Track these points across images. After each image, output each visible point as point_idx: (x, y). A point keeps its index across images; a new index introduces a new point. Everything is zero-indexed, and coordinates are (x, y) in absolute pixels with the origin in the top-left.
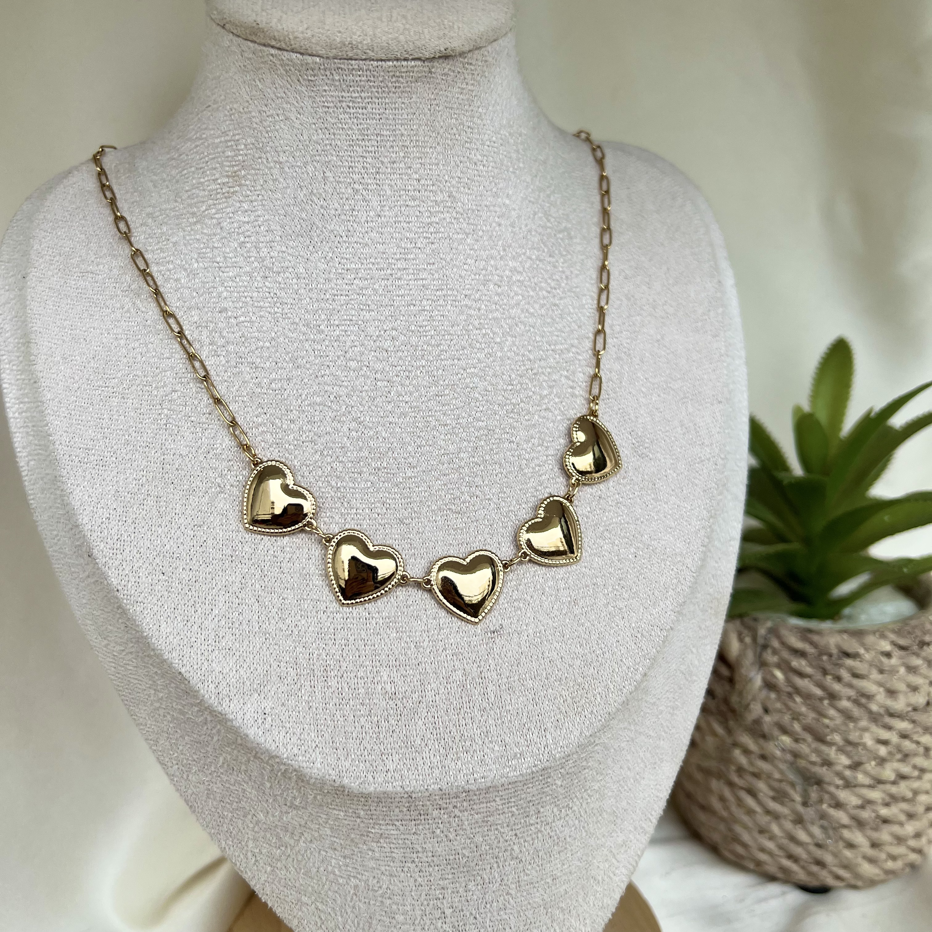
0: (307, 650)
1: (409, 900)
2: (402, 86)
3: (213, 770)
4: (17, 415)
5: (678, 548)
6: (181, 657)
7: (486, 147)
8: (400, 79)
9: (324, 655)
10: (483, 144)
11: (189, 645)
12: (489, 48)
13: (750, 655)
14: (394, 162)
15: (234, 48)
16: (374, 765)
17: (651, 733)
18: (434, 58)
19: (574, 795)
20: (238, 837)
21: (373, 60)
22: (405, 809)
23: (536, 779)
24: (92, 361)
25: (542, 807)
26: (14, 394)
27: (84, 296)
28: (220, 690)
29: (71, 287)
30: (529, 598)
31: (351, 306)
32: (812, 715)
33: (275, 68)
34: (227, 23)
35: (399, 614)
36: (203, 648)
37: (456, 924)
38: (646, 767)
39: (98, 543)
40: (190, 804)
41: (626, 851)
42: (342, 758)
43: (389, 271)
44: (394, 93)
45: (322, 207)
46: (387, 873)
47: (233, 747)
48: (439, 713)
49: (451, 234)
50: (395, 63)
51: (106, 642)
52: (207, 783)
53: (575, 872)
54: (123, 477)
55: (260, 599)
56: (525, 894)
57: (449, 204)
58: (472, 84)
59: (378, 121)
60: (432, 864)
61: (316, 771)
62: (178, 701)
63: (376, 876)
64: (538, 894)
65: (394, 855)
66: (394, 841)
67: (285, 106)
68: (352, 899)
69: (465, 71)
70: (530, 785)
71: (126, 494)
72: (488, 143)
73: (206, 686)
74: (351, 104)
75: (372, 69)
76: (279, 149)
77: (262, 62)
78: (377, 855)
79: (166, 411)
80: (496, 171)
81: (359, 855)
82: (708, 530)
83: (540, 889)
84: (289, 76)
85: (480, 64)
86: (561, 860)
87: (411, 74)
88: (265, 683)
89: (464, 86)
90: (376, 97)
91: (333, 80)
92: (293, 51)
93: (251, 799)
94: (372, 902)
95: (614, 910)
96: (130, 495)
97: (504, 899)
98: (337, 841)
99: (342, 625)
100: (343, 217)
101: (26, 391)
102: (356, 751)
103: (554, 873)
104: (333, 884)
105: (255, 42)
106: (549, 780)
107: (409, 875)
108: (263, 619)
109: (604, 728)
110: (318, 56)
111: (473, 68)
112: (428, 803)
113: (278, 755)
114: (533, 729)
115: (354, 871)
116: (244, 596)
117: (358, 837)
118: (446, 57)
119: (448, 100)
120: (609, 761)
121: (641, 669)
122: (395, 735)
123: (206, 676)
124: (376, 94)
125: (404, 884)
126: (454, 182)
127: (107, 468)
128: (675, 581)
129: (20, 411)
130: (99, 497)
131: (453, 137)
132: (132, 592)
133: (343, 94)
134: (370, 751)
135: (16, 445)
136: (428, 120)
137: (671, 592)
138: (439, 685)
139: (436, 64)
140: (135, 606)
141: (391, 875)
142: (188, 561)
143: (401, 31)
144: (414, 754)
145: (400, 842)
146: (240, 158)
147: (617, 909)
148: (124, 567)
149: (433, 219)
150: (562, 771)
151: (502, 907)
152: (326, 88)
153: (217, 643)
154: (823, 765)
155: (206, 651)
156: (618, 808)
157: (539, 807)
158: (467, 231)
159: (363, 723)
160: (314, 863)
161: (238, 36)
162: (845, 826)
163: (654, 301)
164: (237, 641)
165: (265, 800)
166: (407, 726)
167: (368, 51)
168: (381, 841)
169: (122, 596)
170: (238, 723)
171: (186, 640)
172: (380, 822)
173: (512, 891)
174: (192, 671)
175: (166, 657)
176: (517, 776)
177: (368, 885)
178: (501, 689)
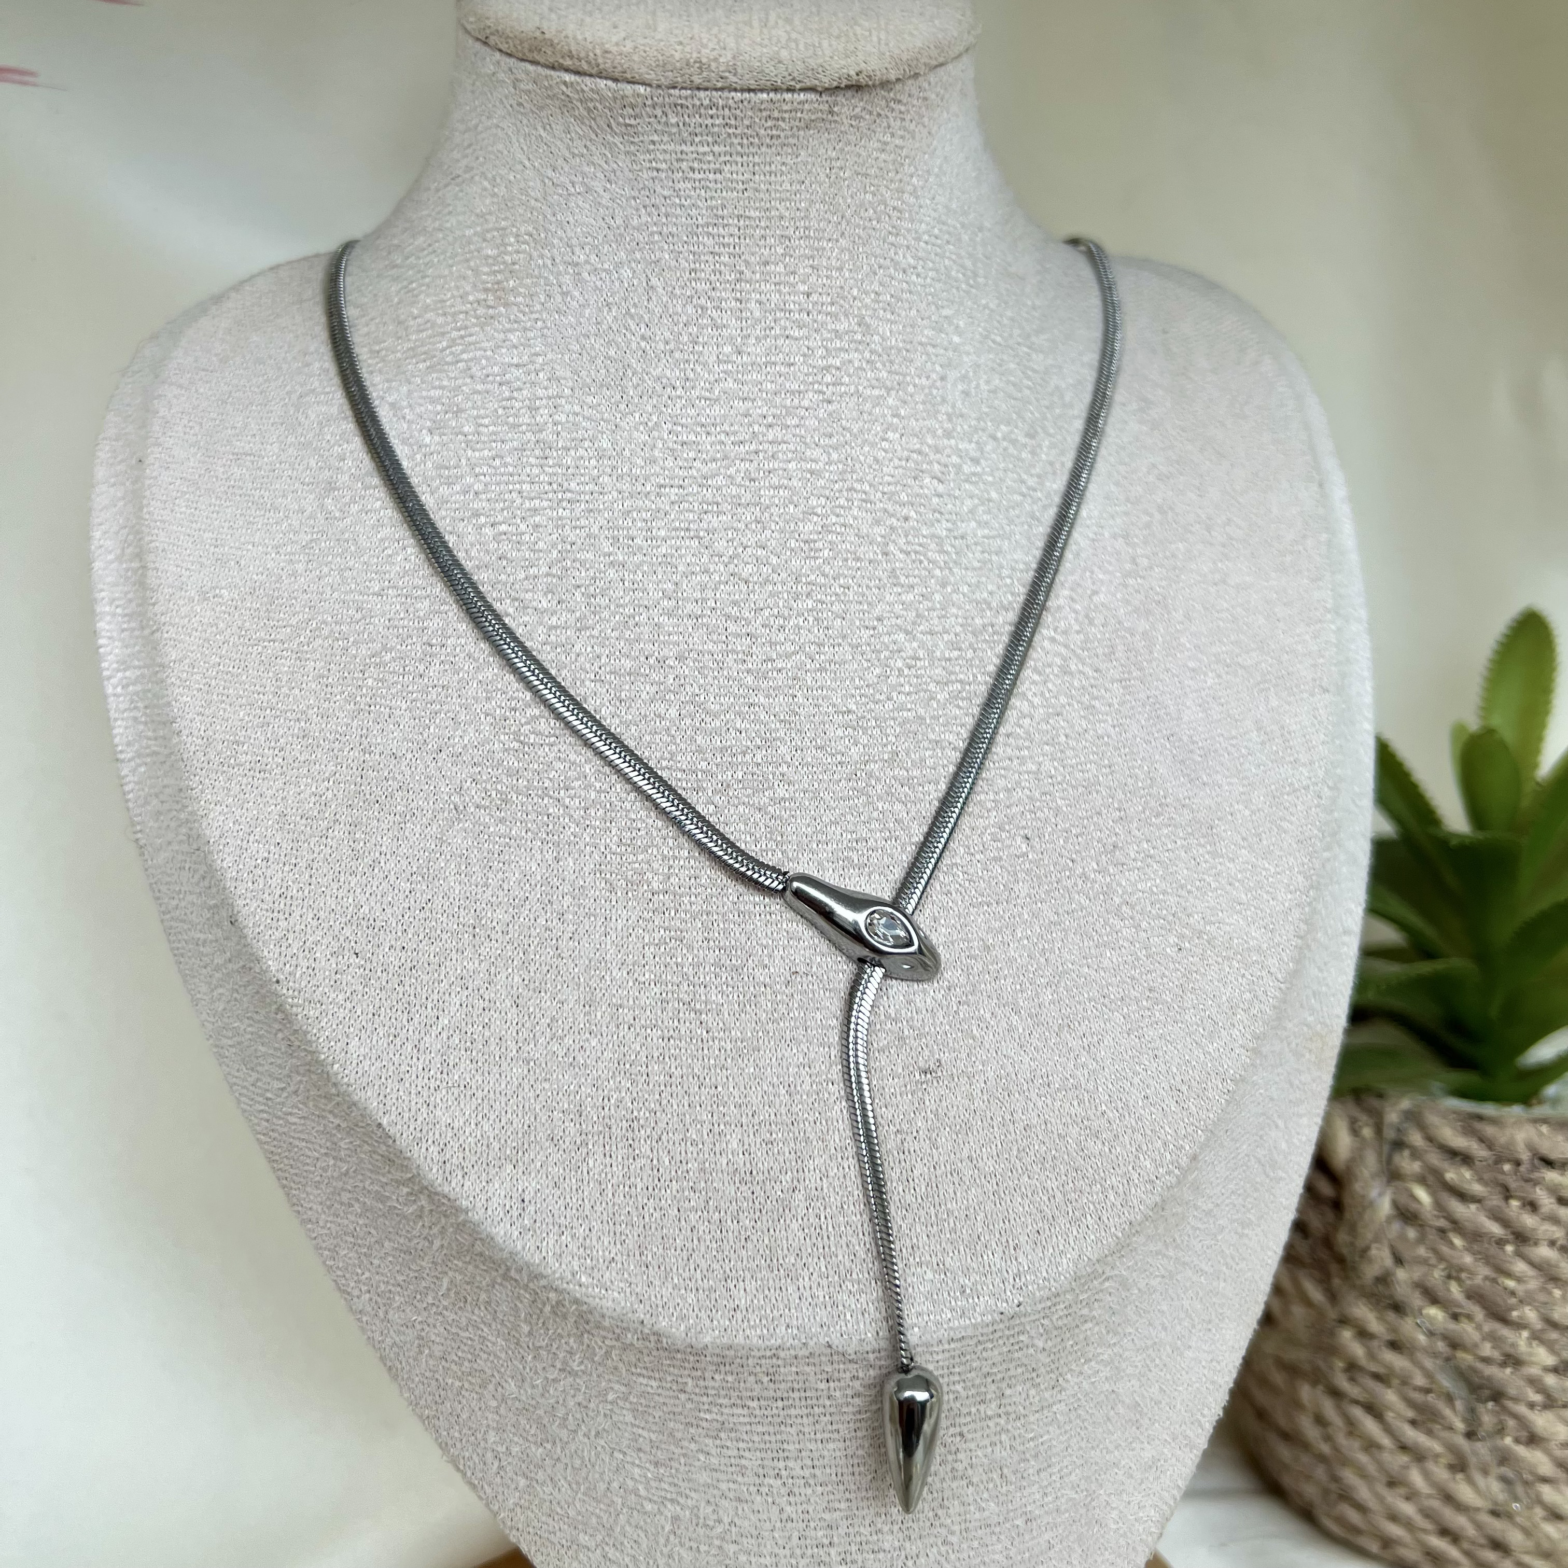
0: (600, 1091)
1: (770, 1545)
2: (782, 135)
3: (431, 1301)
4: (119, 690)
5: (1253, 938)
6: (381, 1097)
7: (922, 244)
8: (780, 123)
9: (628, 1100)
10: (918, 239)
11: (396, 1078)
12: (932, 78)
13: (1371, 1161)
14: (766, 263)
15: (501, 76)
16: (713, 1296)
17: (1203, 1266)
18: (837, 88)
19: (1066, 1369)
20: (470, 1424)
21: (735, 90)
22: (766, 1379)
23: (999, 1334)
24: (249, 598)
25: (1010, 1386)
26: (116, 656)
27: (239, 492)
28: (448, 1156)
29: (217, 477)
30: (988, 1015)
31: (686, 505)
32: (1484, 1271)
33: (570, 105)
34: (492, 34)
35: (760, 1034)
36: (420, 1082)
38: (1193, 1326)
39: (248, 901)
40: (389, 1364)
41: (1159, 1478)
42: (657, 1283)
43: (753, 447)
44: (770, 146)
45: (643, 338)
46: (731, 1495)
47: (468, 1259)
48: (828, 1210)
49: (861, 388)
50: (772, 95)
51: (255, 1075)
52: (418, 1327)
53: (1067, 1511)
54: (293, 790)
55: (522, 1001)
56: (975, 1544)
57: (859, 337)
58: (902, 137)
59: (740, 194)
60: (812, 1482)
61: (610, 1303)
62: (373, 1176)
63: (712, 1500)
64: (999, 1547)
65: (743, 1462)
66: (745, 1437)
67: (586, 169)
68: (668, 1540)
69: (889, 114)
70: (990, 1345)
71: (298, 818)
72: (926, 237)
73: (424, 1150)
74: (696, 165)
75: (733, 105)
76: (574, 241)
77: (549, 97)
78: (714, 1461)
79: (370, 682)
80: (938, 286)
81: (682, 1461)
82: (1307, 909)
83: (1002, 1537)
84: (594, 119)
85: (915, 102)
86: (1041, 1487)
87: (799, 115)
88: (526, 1146)
89: (887, 138)
90: (738, 153)
91: (666, 124)
92: (600, 75)
93: (495, 1356)
94: (703, 1548)
96: (304, 821)
97: (939, 1553)
98: (645, 1433)
99: (661, 1050)
100: (677, 355)
101: (137, 648)
102: (681, 1271)
103: (1029, 1508)
104: (635, 1513)
105: (537, 63)
106: (1022, 1338)
107: (770, 1500)
108: (526, 1035)
109: (1122, 1248)
110: (643, 84)
111: (903, 108)
112: (808, 1369)
113: (545, 1273)
114: (994, 1245)
115: (672, 1489)
116: (493, 995)
117: (682, 1427)
118: (858, 87)
119: (861, 160)
120: (1130, 1310)
121: (1187, 1148)
122: (750, 1245)
123: (424, 1131)
124: (739, 148)
125: (761, 1516)
126: (868, 301)
127: (267, 775)
128: (1248, 996)
129: (124, 681)
130: (253, 823)
131: (868, 224)
132: (303, 984)
133: (684, 147)
134: (705, 1272)
135: (117, 740)
136: (825, 194)
137: (1241, 1015)
138: (828, 1161)
139: (840, 99)
140: (307, 1008)
141: (739, 1500)
142: (399, 934)
143: (783, 41)
144: (783, 1281)
145: (756, 1438)
146: (507, 258)
148: (290, 941)
149: (831, 361)
150: (1046, 1322)
152: (656, 138)
153: (445, 1075)
154: (1504, 1364)
155: (426, 1089)
156: (1143, 1398)
157: (1004, 1385)
158: (888, 383)
159: (694, 1223)
160: (602, 1474)
161: (510, 55)
162: (1545, 1480)
163: (1209, 519)
164: (480, 1072)
165: (519, 1357)
166: (772, 1230)
167: (727, 74)
168: (722, 1435)
169: (285, 991)
170: (477, 1216)
171: (392, 1068)
172: (721, 1401)
173: (954, 1539)
174: (400, 1123)
175: (356, 1098)
176: (965, 1328)
177: (698, 1517)
178: (939, 1172)
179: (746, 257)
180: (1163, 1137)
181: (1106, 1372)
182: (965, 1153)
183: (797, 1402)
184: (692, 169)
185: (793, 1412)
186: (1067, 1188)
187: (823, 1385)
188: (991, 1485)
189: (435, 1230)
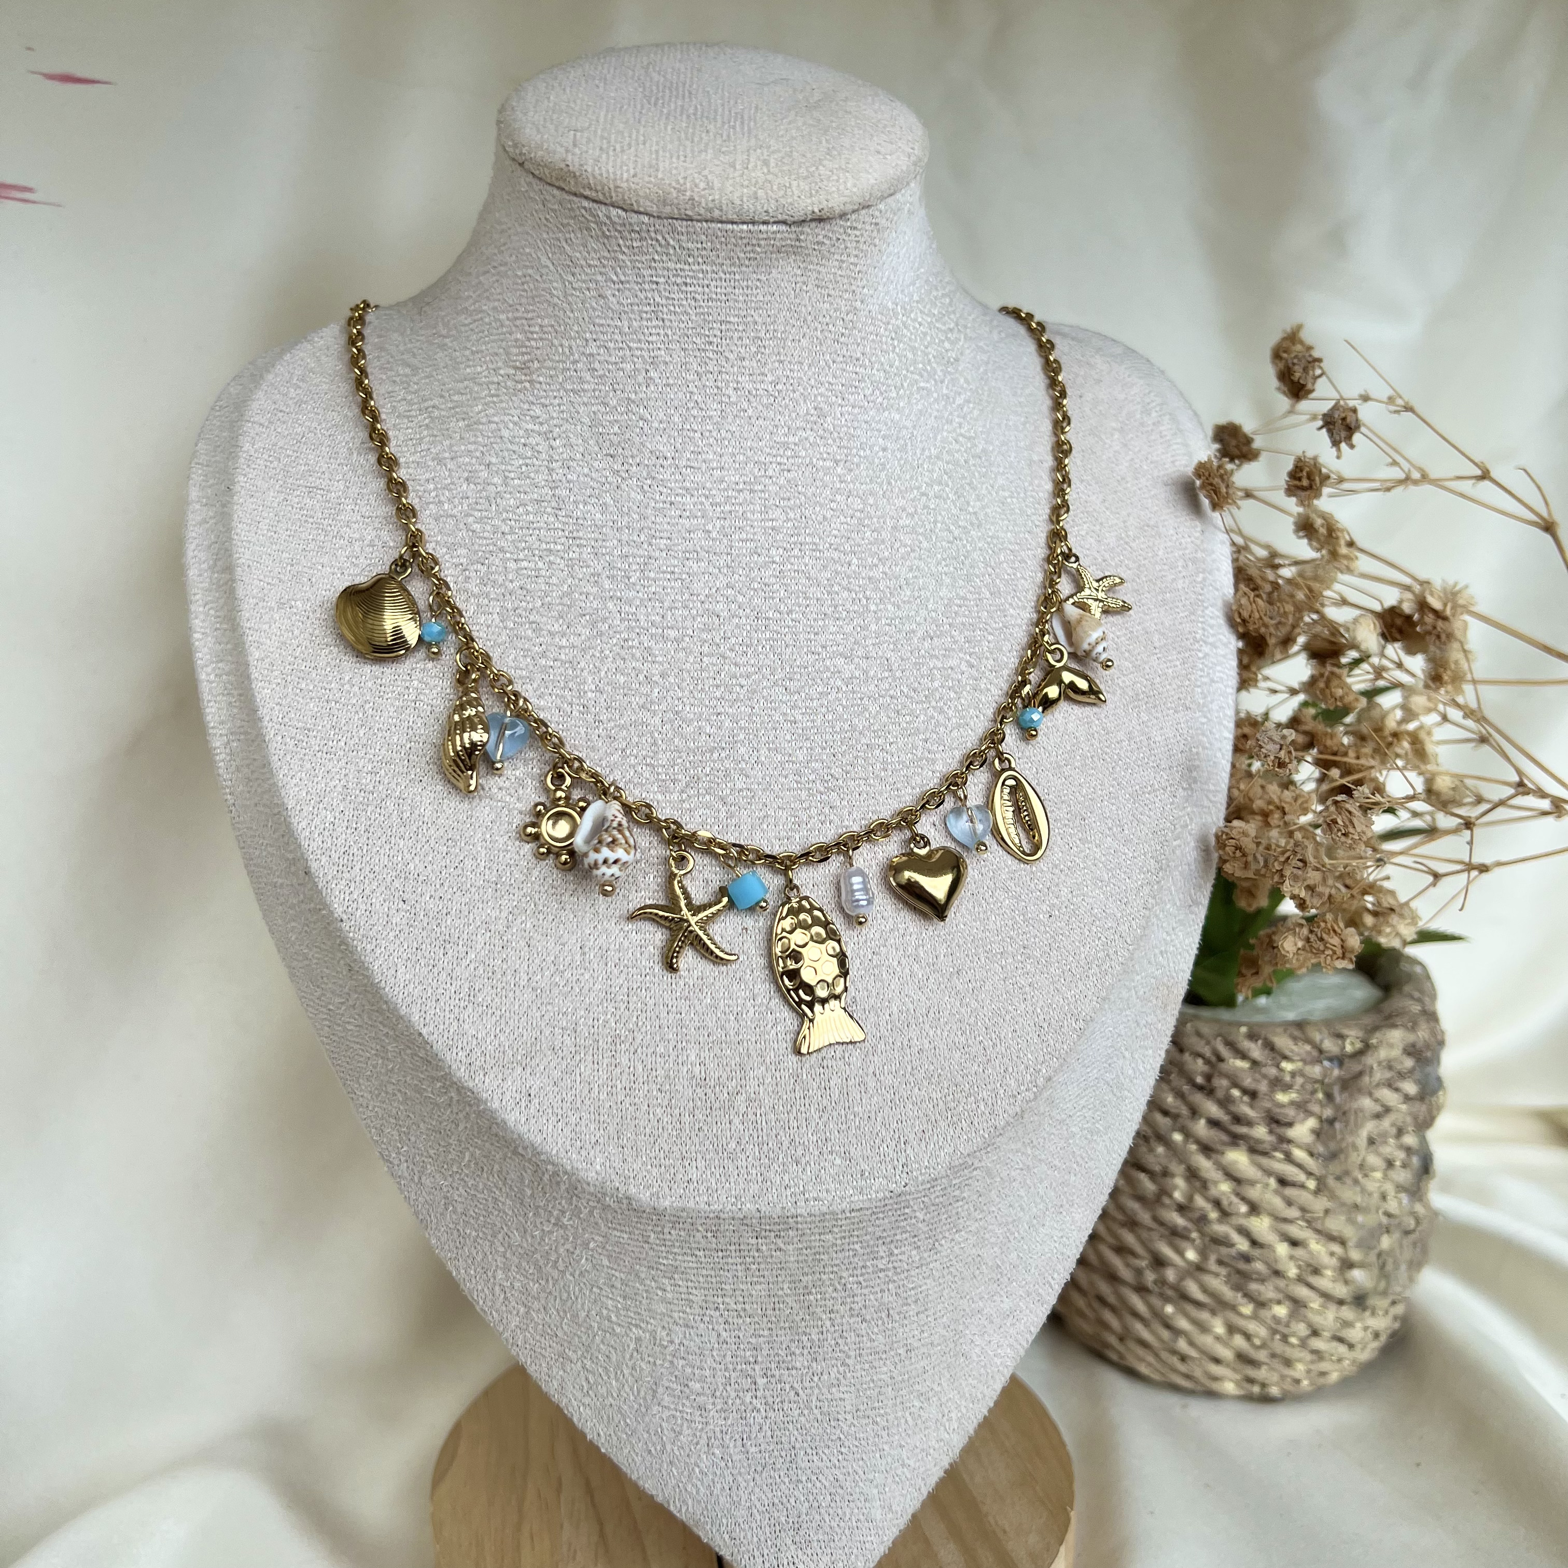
1: (710, 1361)
2: (758, 257)
3: (455, 1169)
5: (1110, 909)
6: (422, 1013)
8: (757, 248)
9: (612, 1021)
11: (434, 999)
12: (882, 206)
15: (533, 194)
16: (672, 1171)
17: (1056, 1162)
18: (804, 221)
19: (941, 1236)
21: (721, 222)
22: (710, 1235)
23: (889, 1207)
25: (897, 1248)
26: (209, 649)
27: (311, 520)
28: (472, 1060)
29: (293, 506)
30: (896, 963)
31: (672, 553)
33: (588, 226)
34: (526, 160)
36: (452, 1002)
37: (770, 1400)
38: (1047, 1209)
39: (318, 856)
40: (421, 1217)
41: (1015, 1324)
42: (629, 1159)
43: (728, 508)
44: (748, 267)
46: (681, 1322)
47: (485, 1138)
48: (763, 1109)
49: (815, 460)
50: (750, 226)
52: (445, 1189)
53: (939, 1345)
54: (354, 769)
55: (532, 943)
56: (867, 1366)
57: (814, 418)
58: (856, 256)
59: (723, 304)
60: (742, 1314)
61: (594, 1174)
62: (413, 1073)
63: (666, 1326)
64: (885, 1369)
65: (691, 1297)
66: (693, 1278)
67: (599, 278)
68: (632, 1356)
69: (846, 238)
70: (881, 1215)
71: (358, 792)
73: (454, 1054)
74: (688, 281)
75: (719, 234)
77: (571, 218)
78: (669, 1295)
79: (416, 683)
81: (645, 1295)
83: (888, 1362)
84: (607, 239)
85: (868, 227)
86: (919, 1325)
87: (772, 241)
88: (533, 1054)
89: (844, 258)
92: (613, 205)
93: (504, 1212)
94: (659, 1362)
95: (992, 1405)
96: (362, 794)
97: (838, 1372)
98: (617, 1274)
101: (226, 646)
102: (648, 1152)
103: (909, 1341)
104: (608, 1334)
105: (563, 189)
106: (907, 1211)
107: (710, 1327)
109: (988, 1146)
110: (647, 214)
111: (858, 233)
112: (742, 1228)
113: (544, 1150)
114: (889, 1141)
115: (637, 1317)
116: (510, 937)
117: (645, 1269)
118: (820, 220)
119: (821, 276)
120: (993, 1194)
121: (1044, 1071)
122: (701, 1134)
123: (455, 1040)
125: (703, 1339)
127: (332, 756)
128: (1101, 955)
129: (216, 671)
130: (322, 794)
131: (825, 328)
132: (362, 924)
133: (679, 266)
134: (667, 1153)
135: (209, 718)
136: (791, 303)
137: (1095, 969)
139: (806, 229)
140: (365, 942)
141: (687, 1326)
142: (438, 886)
143: (761, 182)
144: (726, 1162)
145: (701, 1279)
146: (533, 343)
147: (996, 1403)
148: (352, 889)
149: (791, 439)
150: (926, 1199)
151: (835, 1382)
152: (657, 257)
153: (471, 998)
156: (1003, 1262)
157: (892, 1246)
159: (660, 1115)
160: (583, 1304)
161: (540, 179)
164: (499, 996)
165: (523, 1213)
166: (719, 1123)
167: (714, 210)
169: (347, 928)
170: (496, 1105)
171: (430, 991)
172: (676, 1250)
173: (850, 1362)
174: (436, 1033)
175: (403, 1013)
176: (863, 1201)
177: (655, 1338)
178: (850, 1083)
179: (727, 354)
180: (1025, 1061)
181: (972, 1240)
182: (871, 1070)
183: (733, 1254)
184: (686, 284)
185: (730, 1260)
186: (949, 1098)
187: (754, 1241)
188: (880, 1322)
189: (461, 1115)
